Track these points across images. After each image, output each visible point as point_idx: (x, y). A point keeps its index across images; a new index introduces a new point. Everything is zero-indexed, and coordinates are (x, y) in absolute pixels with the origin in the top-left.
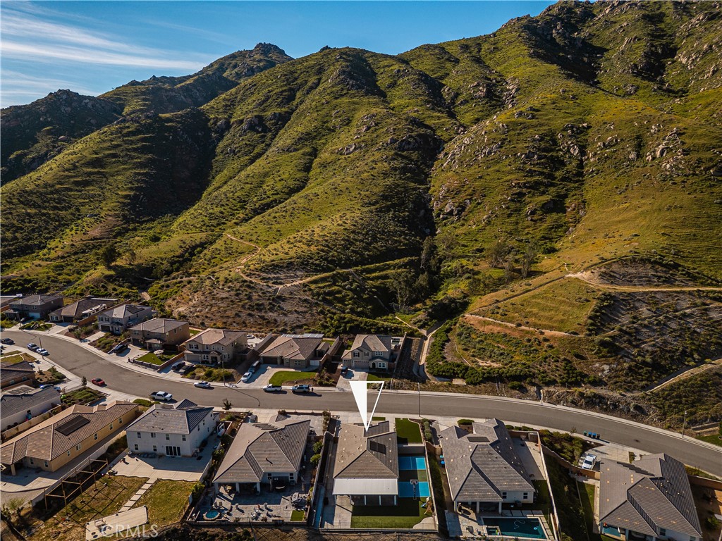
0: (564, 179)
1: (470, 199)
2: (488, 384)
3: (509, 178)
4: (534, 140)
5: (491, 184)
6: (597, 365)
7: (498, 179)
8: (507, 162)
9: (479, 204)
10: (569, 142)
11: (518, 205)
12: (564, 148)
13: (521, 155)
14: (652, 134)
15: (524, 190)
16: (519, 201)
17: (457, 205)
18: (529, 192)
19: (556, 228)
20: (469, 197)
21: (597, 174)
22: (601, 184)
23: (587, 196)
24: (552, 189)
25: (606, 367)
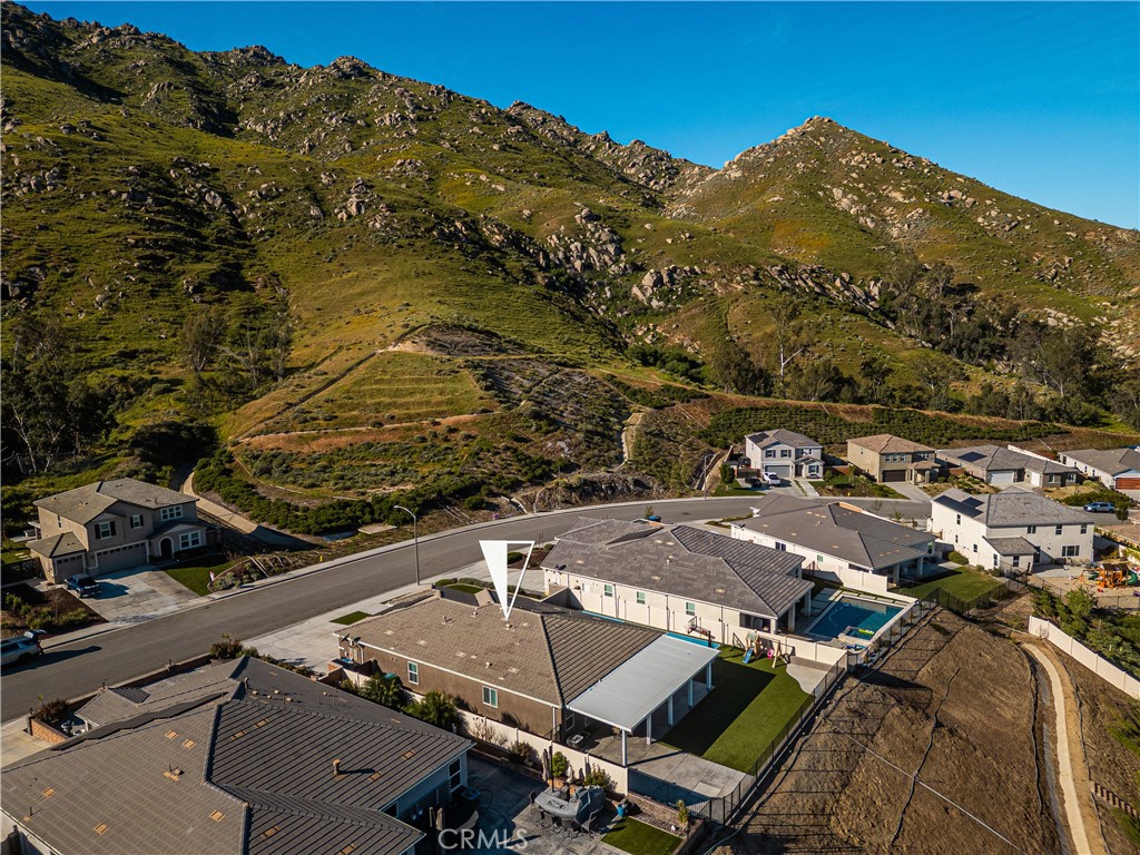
0: (220, 240)
1: (43, 267)
2: (435, 514)
3: (114, 230)
4: (129, 174)
5: (78, 241)
6: (550, 444)
7: (90, 232)
8: (93, 204)
9: (66, 275)
10: (198, 185)
11: (160, 276)
12: (192, 193)
13: (120, 194)
14: (326, 186)
15: (159, 252)
16: (160, 271)
17: (11, 276)
18: (172, 257)
19: (254, 313)
20: (38, 263)
21: (272, 236)
22: (289, 250)
23: (277, 266)
24: (210, 255)
25: (562, 444)
